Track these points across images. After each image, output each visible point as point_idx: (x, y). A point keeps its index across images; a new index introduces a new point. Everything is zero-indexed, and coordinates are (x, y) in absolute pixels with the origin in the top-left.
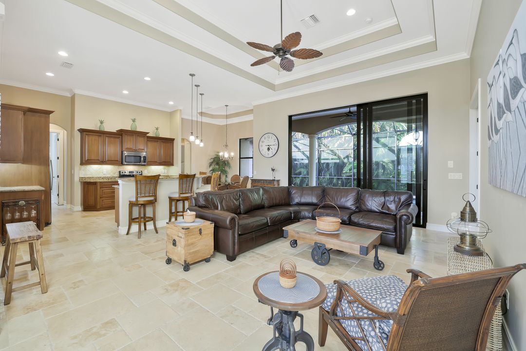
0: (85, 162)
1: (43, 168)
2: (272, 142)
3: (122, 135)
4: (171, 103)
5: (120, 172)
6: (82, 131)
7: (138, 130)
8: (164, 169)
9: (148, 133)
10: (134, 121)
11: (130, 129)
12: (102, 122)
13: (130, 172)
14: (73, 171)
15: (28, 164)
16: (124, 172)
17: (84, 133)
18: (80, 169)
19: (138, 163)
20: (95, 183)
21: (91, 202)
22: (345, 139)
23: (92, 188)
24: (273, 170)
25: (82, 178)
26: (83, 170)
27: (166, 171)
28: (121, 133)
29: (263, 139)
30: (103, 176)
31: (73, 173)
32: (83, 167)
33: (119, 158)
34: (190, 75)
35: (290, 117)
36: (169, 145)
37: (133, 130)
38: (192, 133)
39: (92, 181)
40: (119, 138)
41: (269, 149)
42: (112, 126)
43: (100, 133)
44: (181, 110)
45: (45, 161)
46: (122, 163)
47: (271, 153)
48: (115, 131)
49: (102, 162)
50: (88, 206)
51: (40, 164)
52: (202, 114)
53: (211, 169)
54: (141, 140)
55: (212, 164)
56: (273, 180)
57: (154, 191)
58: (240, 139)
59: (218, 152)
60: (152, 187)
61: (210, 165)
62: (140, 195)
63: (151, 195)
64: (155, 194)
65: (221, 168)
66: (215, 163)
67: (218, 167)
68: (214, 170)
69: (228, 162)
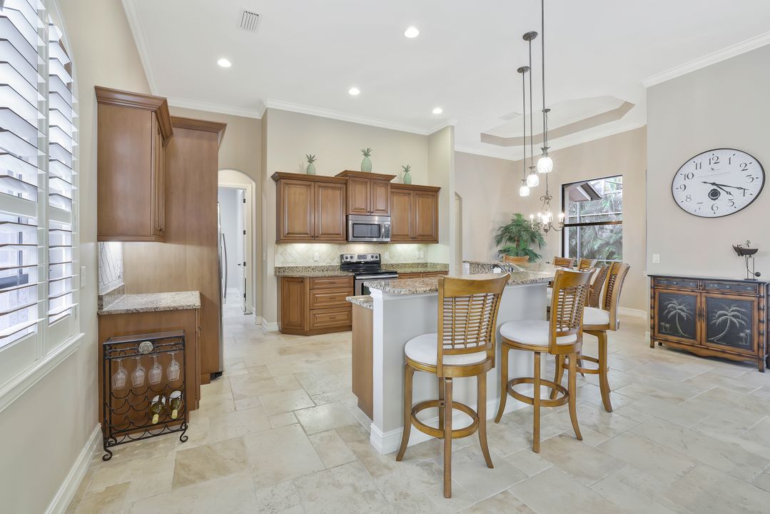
0: (284, 238)
1: (205, 251)
2: (732, 171)
3: (346, 184)
4: (437, 111)
5: (342, 256)
6: (279, 178)
7: (374, 171)
8: (419, 249)
9: (393, 177)
10: (366, 154)
11: (360, 171)
12: (311, 160)
13: (359, 257)
14: (264, 254)
15: (179, 244)
16: (349, 256)
17: (283, 181)
18: (275, 252)
19: (375, 240)
20: (301, 280)
21: (295, 317)
23: (295, 288)
24: (746, 252)
25: (279, 268)
26: (281, 254)
27: (422, 253)
28: (346, 180)
29: (690, 168)
30: (313, 265)
31: (264, 258)
32: (281, 248)
33: (341, 230)
36: (430, 200)
37: (365, 171)
39: (296, 274)
40: (340, 189)
41: (714, 194)
42: (328, 168)
43: (309, 180)
44: (453, 127)
45: (209, 237)
46: (347, 239)
47: (727, 205)
48: (333, 175)
49: (313, 238)
50: (291, 326)
51: (201, 244)
52: (486, 138)
53: (500, 247)
54: (381, 192)
55: (502, 238)
56: (747, 281)
57: (491, 331)
58: (563, 185)
59: (516, 215)
60: (486, 316)
61: (499, 242)
62: (450, 347)
63: (480, 344)
64: (492, 341)
65: (522, 245)
66: (507, 237)
67: (514, 245)
68: (508, 251)
69: (540, 235)
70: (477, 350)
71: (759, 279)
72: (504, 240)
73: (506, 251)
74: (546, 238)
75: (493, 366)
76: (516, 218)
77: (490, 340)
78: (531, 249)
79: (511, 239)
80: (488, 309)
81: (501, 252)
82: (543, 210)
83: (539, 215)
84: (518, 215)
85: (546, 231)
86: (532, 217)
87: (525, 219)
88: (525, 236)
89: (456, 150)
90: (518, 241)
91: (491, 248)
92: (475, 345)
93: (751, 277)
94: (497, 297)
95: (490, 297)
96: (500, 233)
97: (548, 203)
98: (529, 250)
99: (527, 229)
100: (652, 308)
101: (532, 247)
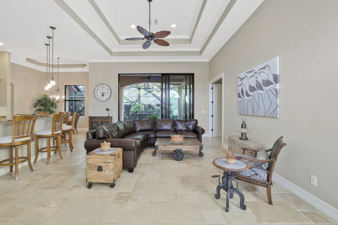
2: (106, 90)
22: (132, 91)
24: (108, 110)
29: (98, 88)
34: (51, 27)
35: (119, 74)
38: (53, 78)
41: (103, 95)
47: (105, 98)
52: (28, 60)
53: (36, 109)
55: (37, 105)
56: (108, 117)
57: (32, 131)
58: (65, 86)
59: (44, 95)
60: (31, 127)
61: (35, 106)
62: (18, 136)
63: (28, 135)
64: (33, 133)
65: (47, 108)
66: (40, 104)
67: (44, 108)
68: (41, 110)
69: (55, 104)
70: (28, 136)
71: (110, 116)
72: (38, 105)
73: (40, 110)
74: (58, 105)
75: (33, 141)
76: (44, 96)
77: (32, 134)
78: (51, 109)
79: (42, 105)
80: (31, 124)
81: (36, 110)
82: (56, 95)
83: (54, 96)
84: (45, 95)
85: (57, 102)
86: (51, 97)
87: (49, 97)
88: (48, 104)
89: (11, 61)
90: (45, 106)
91: (31, 109)
92: (27, 135)
93: (109, 116)
94: (34, 121)
95: (32, 121)
96: (36, 102)
97: (58, 92)
98: (50, 110)
99: (49, 101)
100: (89, 126)
101: (52, 109)
